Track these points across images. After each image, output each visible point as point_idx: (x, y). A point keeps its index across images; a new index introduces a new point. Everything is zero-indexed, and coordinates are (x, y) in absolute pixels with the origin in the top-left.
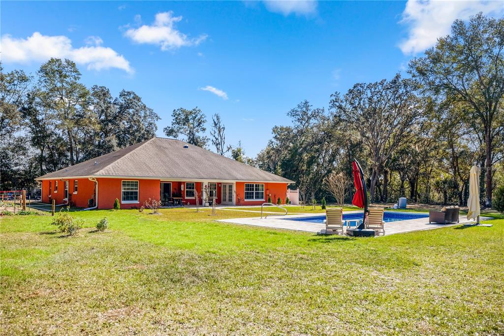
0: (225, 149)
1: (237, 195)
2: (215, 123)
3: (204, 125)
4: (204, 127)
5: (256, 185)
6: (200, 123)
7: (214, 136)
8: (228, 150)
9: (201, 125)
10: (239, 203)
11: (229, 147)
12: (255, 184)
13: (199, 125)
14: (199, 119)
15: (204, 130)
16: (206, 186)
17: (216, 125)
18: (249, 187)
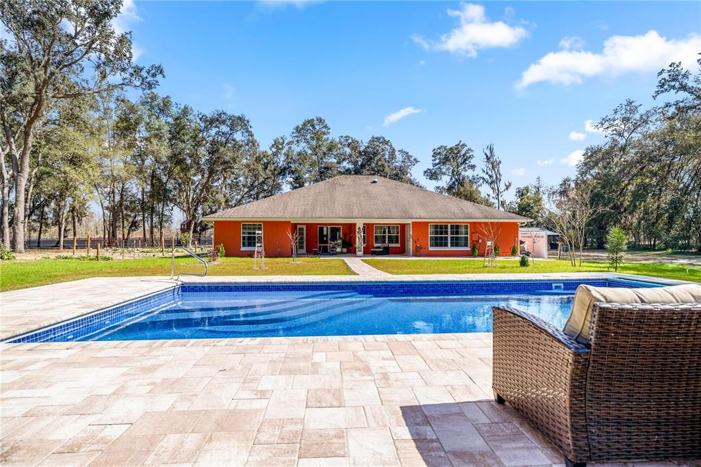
0: (502, 187)
1: (415, 242)
2: (487, 156)
3: (473, 162)
4: (472, 163)
5: (452, 227)
6: (466, 160)
7: (487, 173)
8: (507, 189)
9: (467, 162)
10: (417, 253)
11: (507, 184)
12: (449, 225)
13: (464, 162)
14: (464, 155)
15: (473, 167)
16: (359, 228)
17: (488, 158)
18: (440, 228)
